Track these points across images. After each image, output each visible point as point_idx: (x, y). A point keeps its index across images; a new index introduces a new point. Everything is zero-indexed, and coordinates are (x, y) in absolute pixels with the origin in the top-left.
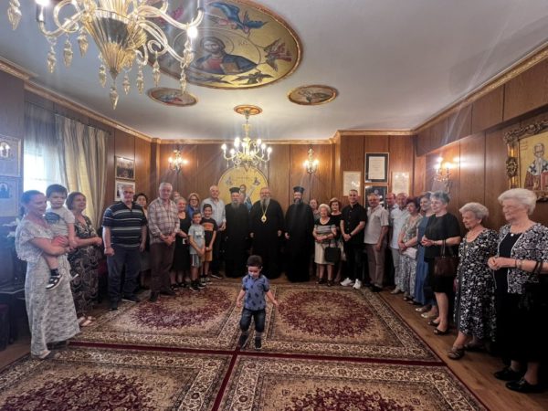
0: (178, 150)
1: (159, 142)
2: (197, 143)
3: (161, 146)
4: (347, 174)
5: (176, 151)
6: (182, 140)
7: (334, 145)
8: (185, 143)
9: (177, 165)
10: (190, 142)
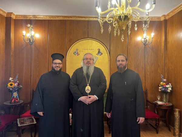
0: (31, 24)
1: (13, 17)
2: (48, 18)
3: (15, 20)
5: (29, 25)
6: (34, 16)
7: (166, 21)
8: (37, 19)
9: (30, 37)
10: (42, 18)
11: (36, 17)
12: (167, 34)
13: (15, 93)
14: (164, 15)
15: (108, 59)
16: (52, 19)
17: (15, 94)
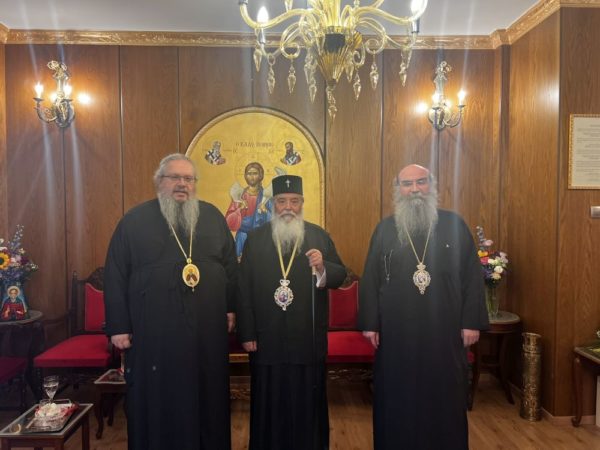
0: (59, 60)
2: (118, 41)
3: (6, 46)
4: (580, 124)
5: (54, 65)
6: (71, 33)
7: (506, 49)
8: (80, 42)
9: (58, 104)
10: (98, 39)
11: (79, 38)
12: (511, 95)
13: (13, 287)
14: (501, 32)
15: (320, 175)
16: (130, 43)
17: (14, 292)
